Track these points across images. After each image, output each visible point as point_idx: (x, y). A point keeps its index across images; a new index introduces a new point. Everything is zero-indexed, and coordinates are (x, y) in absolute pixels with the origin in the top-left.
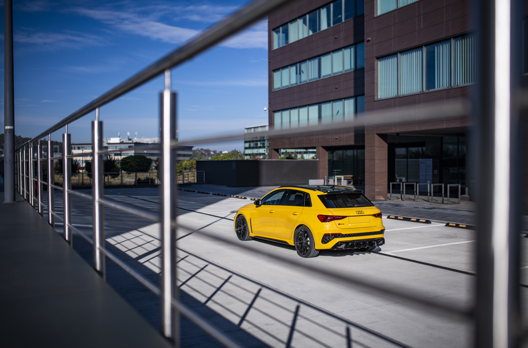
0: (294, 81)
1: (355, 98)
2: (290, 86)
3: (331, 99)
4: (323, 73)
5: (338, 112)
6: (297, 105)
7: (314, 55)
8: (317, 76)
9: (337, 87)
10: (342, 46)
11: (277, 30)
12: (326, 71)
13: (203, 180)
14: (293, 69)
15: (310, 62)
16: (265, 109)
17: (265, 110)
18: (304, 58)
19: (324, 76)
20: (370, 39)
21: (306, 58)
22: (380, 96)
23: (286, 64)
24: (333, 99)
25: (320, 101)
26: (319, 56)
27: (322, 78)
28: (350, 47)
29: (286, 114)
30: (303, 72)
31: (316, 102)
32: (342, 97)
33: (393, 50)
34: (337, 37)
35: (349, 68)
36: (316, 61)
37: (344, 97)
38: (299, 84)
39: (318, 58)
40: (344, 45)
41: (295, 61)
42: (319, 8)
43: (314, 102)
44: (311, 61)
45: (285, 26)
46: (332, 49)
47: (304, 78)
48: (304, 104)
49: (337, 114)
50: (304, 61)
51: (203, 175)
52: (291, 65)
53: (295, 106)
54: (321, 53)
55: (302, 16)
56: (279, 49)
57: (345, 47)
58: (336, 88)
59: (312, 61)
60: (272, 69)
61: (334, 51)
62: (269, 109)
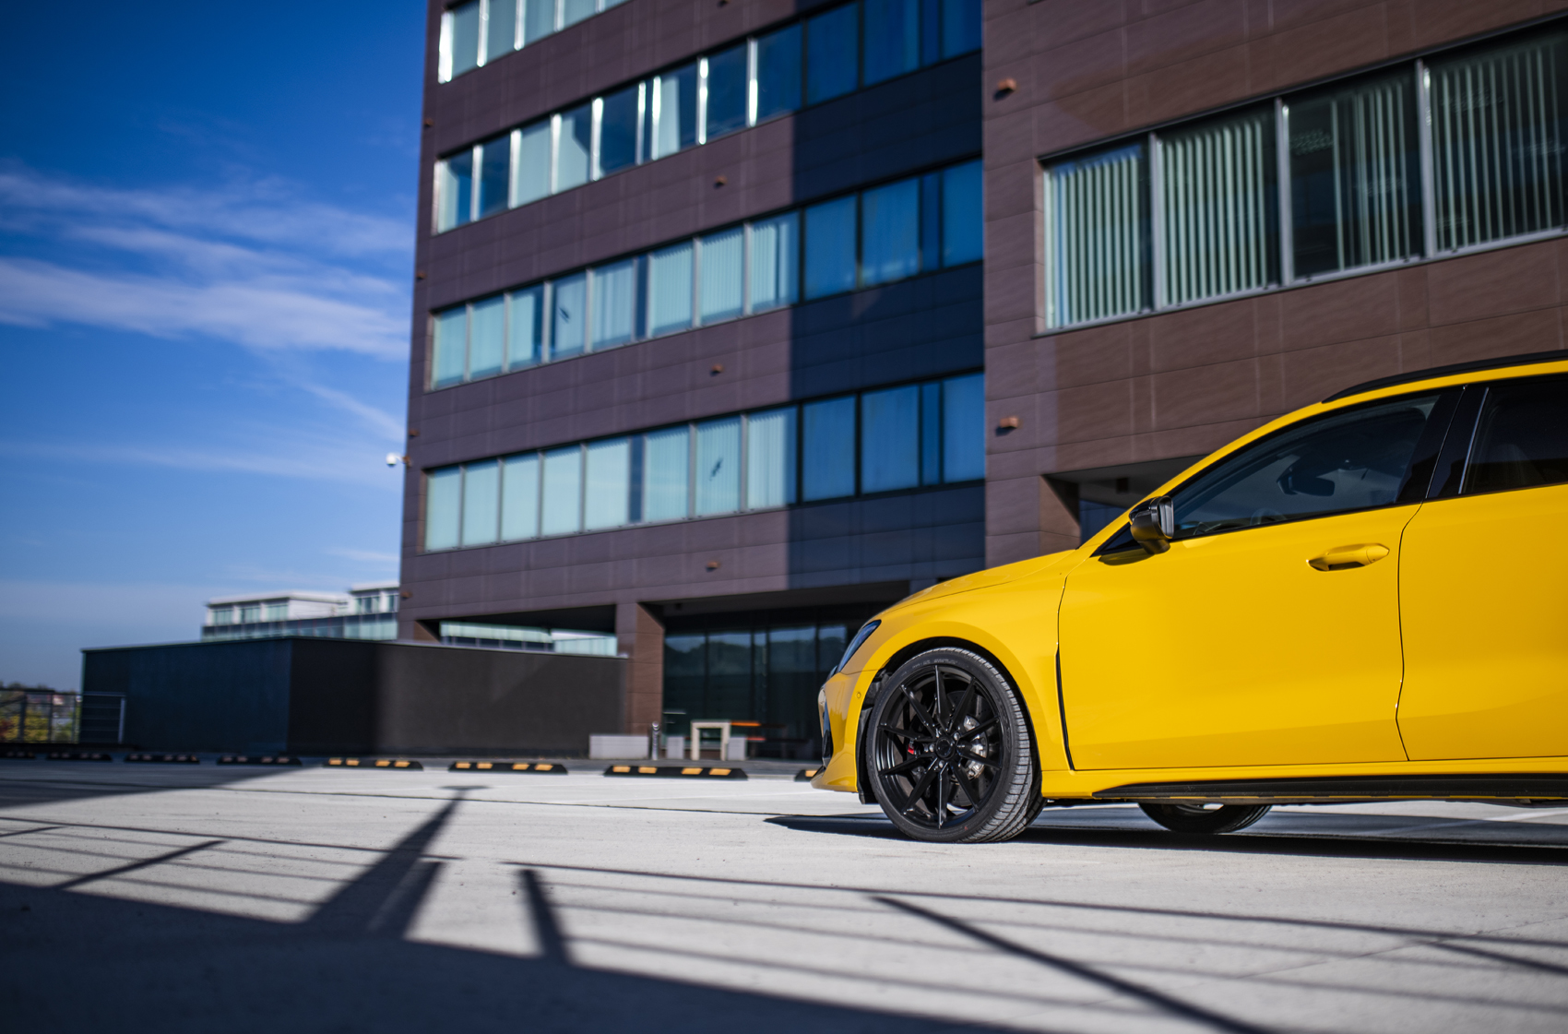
0: (522, 351)
1: (793, 411)
2: (506, 369)
3: (688, 414)
4: (654, 322)
5: (718, 466)
6: (538, 443)
7: (620, 248)
8: (625, 327)
9: (718, 368)
10: (743, 212)
11: (461, 159)
12: (667, 311)
13: (117, 733)
14: (526, 303)
15: (600, 278)
16: (392, 458)
17: (391, 465)
18: (576, 261)
19: (658, 330)
20: (1011, 83)
21: (586, 258)
22: (1054, 321)
23: (494, 285)
24: (698, 412)
25: (638, 424)
26: (639, 254)
27: (650, 334)
28: (777, 219)
29: (481, 478)
30: (566, 315)
31: (625, 426)
32: (739, 405)
33: (1130, 122)
34: (722, 179)
35: (771, 295)
36: (627, 274)
37: (751, 403)
38: (546, 357)
39: (636, 262)
40: (756, 208)
41: (535, 273)
42: (648, 78)
43: (614, 428)
44: (604, 272)
45: (496, 145)
46: (702, 224)
47: (570, 338)
48: (570, 437)
49: (714, 473)
50: (577, 272)
51: (119, 711)
52: (517, 289)
53: (528, 444)
54: (653, 239)
55: (576, 108)
56: (464, 228)
57: (758, 219)
58: (715, 372)
59: (610, 276)
60: (429, 304)
61: (709, 233)
62: (406, 459)
